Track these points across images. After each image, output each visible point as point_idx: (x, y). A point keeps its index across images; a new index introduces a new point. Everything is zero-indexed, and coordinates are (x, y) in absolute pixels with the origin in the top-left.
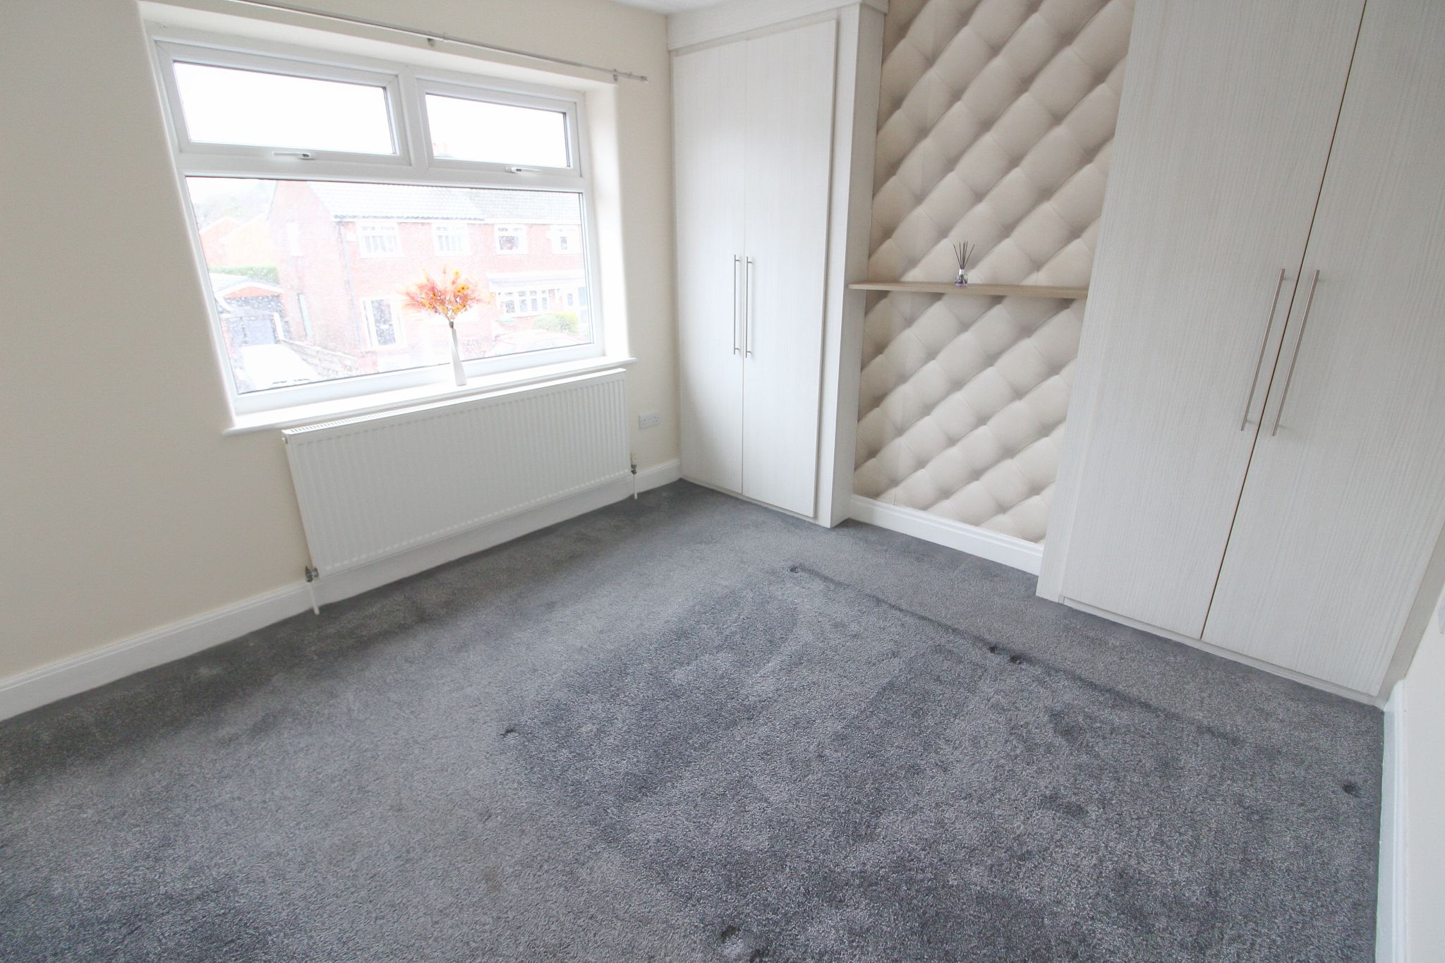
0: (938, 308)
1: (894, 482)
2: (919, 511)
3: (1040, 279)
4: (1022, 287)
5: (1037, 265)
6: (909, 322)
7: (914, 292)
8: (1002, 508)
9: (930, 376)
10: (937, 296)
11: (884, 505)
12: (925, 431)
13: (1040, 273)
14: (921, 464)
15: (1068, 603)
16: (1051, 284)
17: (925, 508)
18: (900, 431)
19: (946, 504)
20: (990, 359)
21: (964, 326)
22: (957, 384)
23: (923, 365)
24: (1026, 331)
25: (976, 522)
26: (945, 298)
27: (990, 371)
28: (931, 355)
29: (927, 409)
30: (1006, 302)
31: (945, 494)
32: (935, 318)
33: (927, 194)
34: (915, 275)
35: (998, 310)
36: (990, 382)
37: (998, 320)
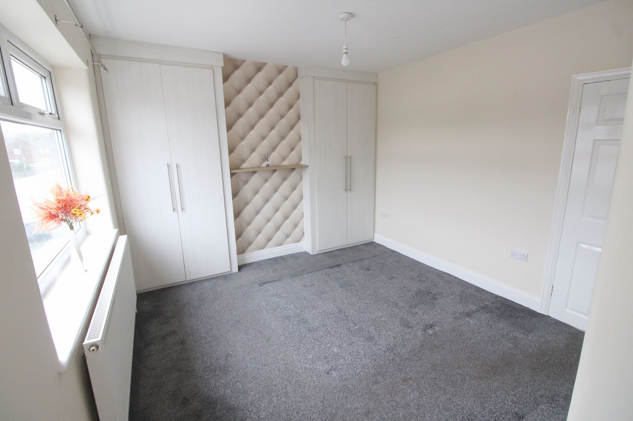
0: (256, 176)
1: (250, 244)
2: (261, 250)
3: (285, 163)
4: (281, 166)
5: (284, 159)
6: (246, 182)
7: (247, 172)
8: (288, 236)
9: (257, 200)
10: (255, 172)
11: (249, 254)
12: (259, 219)
13: (286, 161)
14: (259, 232)
15: (320, 252)
16: (289, 164)
17: (263, 248)
18: (249, 224)
19: (271, 243)
20: (276, 190)
21: (266, 181)
22: (267, 201)
23: (254, 197)
24: (285, 179)
25: (281, 244)
26: (258, 173)
27: (276, 194)
28: (256, 193)
29: (258, 212)
30: (277, 171)
31: (269, 239)
32: (255, 180)
33: (245, 137)
34: (245, 165)
35: (275, 174)
36: (277, 197)
37: (276, 177)
